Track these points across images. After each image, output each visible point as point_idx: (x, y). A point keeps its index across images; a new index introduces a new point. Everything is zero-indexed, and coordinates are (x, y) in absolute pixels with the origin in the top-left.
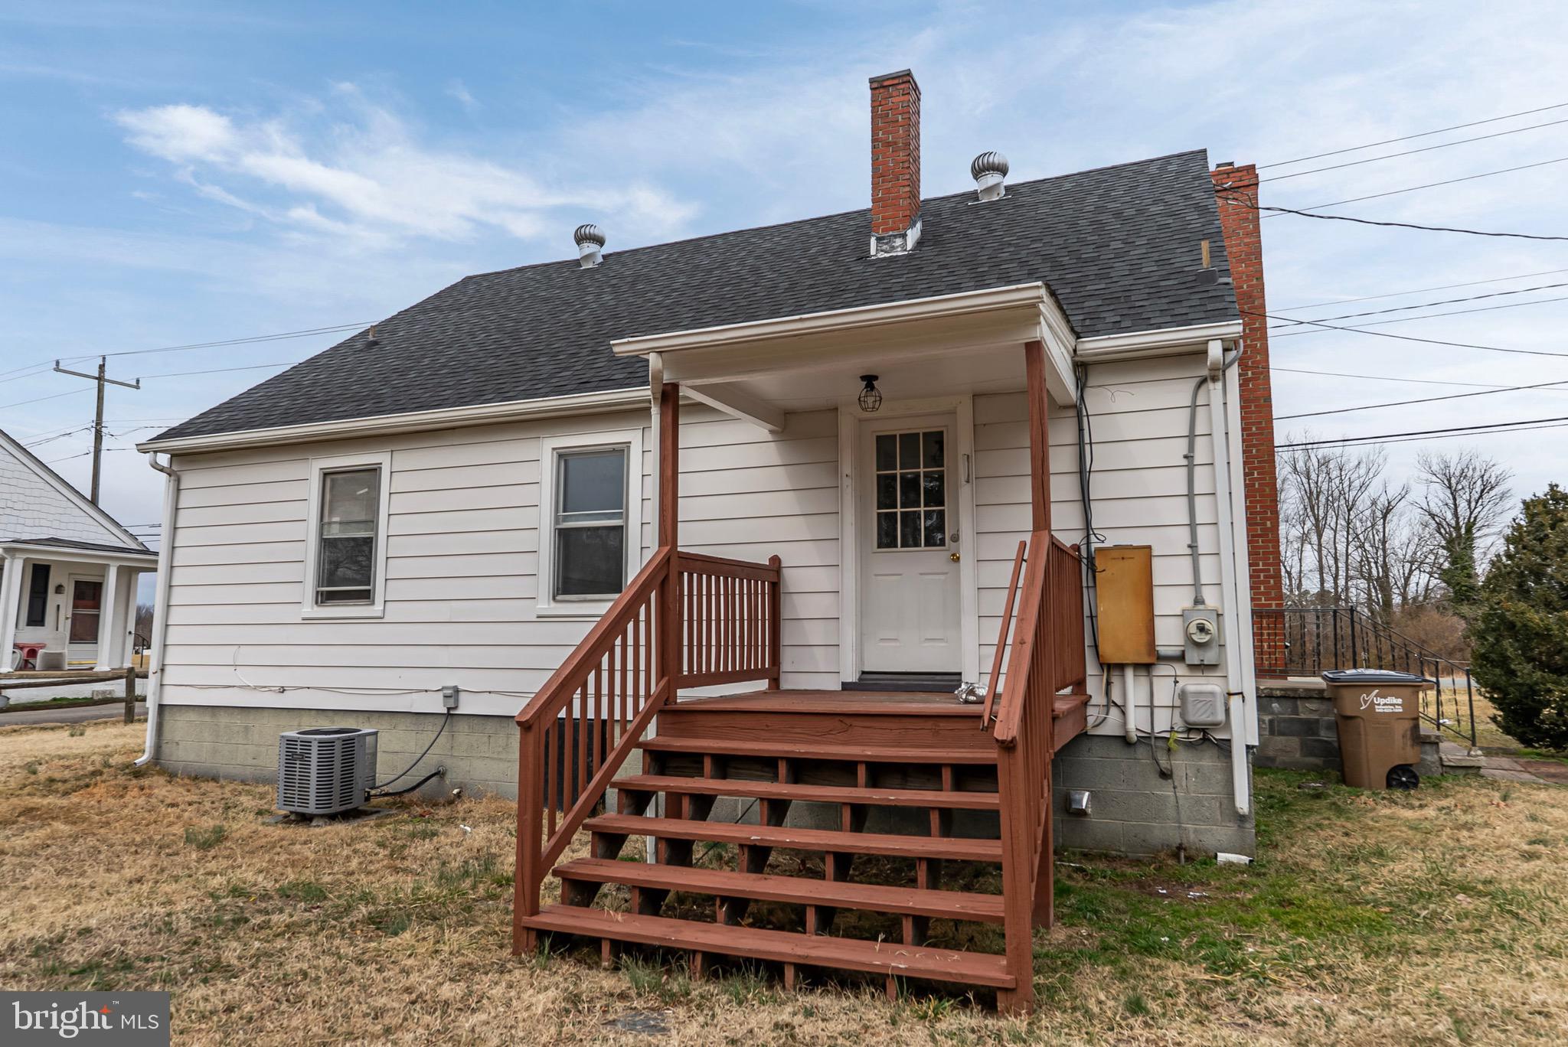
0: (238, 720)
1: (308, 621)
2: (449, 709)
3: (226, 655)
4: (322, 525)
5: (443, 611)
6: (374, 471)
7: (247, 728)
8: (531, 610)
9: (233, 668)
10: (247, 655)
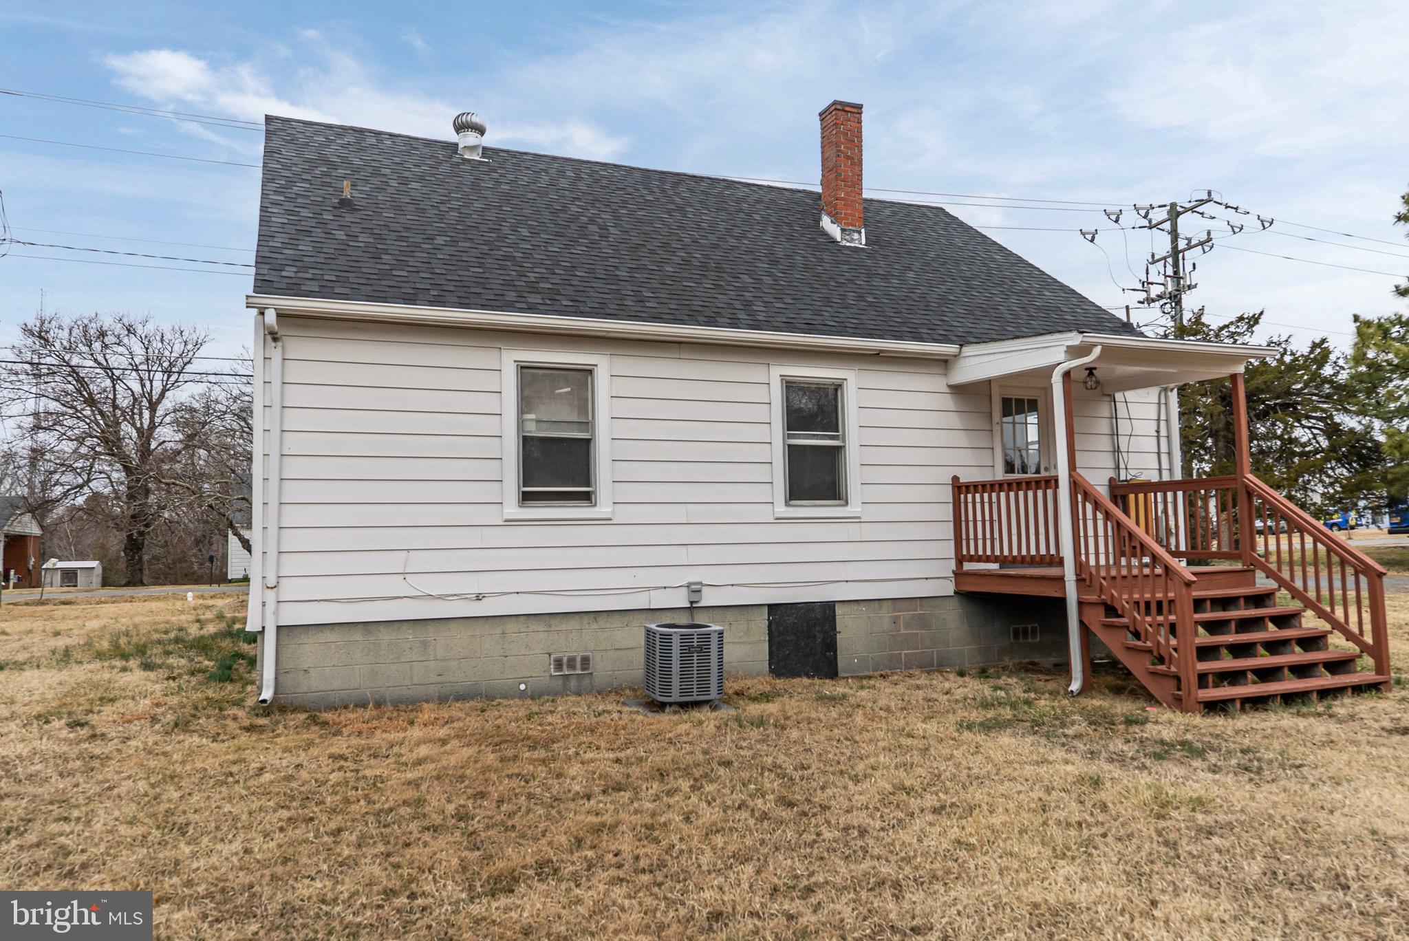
0: (409, 634)
1: (510, 523)
2: (692, 603)
3: (395, 562)
4: (521, 423)
5: (679, 514)
6: (588, 372)
7: (425, 644)
8: (766, 514)
9: (402, 577)
10: (418, 561)
